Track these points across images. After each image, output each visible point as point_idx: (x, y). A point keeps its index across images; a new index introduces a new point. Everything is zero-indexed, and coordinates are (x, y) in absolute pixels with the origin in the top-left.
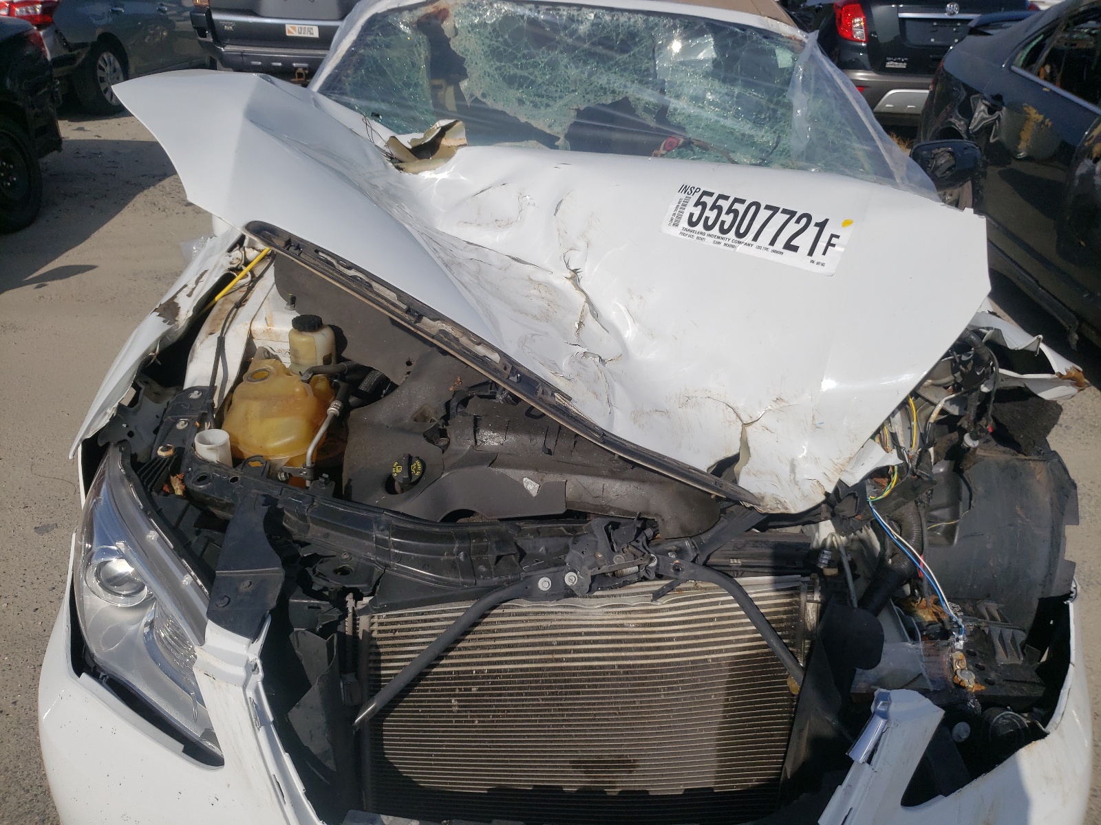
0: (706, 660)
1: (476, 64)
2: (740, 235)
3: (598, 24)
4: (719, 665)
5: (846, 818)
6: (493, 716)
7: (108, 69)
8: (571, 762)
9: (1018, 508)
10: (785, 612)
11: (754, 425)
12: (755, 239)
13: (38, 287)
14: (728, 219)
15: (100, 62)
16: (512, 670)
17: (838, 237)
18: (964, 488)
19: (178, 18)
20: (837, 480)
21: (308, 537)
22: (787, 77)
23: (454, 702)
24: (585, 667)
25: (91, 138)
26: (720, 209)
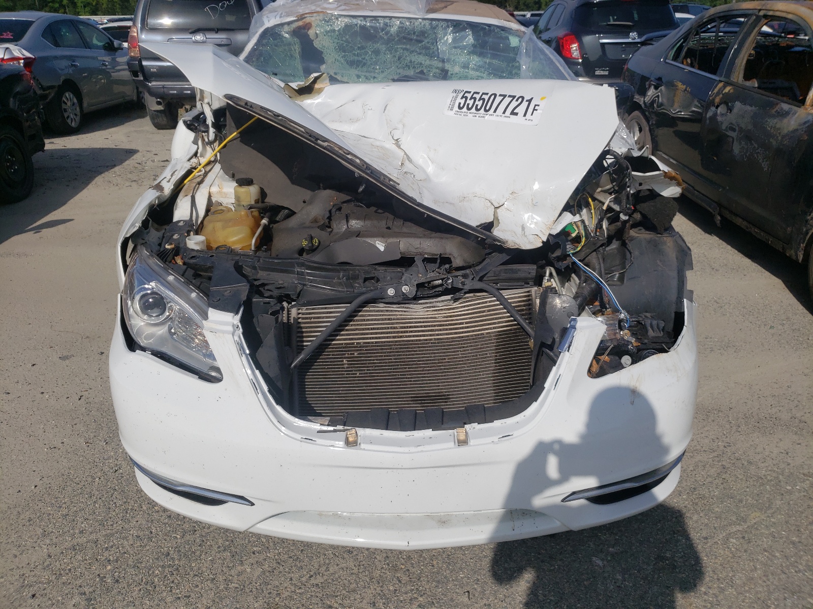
0: (483, 334)
1: (330, 54)
2: (486, 110)
3: (402, 27)
4: (491, 336)
5: (558, 379)
6: (367, 370)
7: (69, 103)
8: (411, 397)
9: (658, 261)
10: (524, 306)
11: (501, 208)
12: (495, 111)
13: (36, 233)
14: (480, 103)
15: (64, 99)
16: (376, 342)
17: (538, 105)
18: (628, 253)
19: (113, 71)
20: (548, 234)
21: (258, 276)
22: (516, 50)
23: (345, 361)
24: (417, 340)
25: (59, 148)
26: (475, 99)
